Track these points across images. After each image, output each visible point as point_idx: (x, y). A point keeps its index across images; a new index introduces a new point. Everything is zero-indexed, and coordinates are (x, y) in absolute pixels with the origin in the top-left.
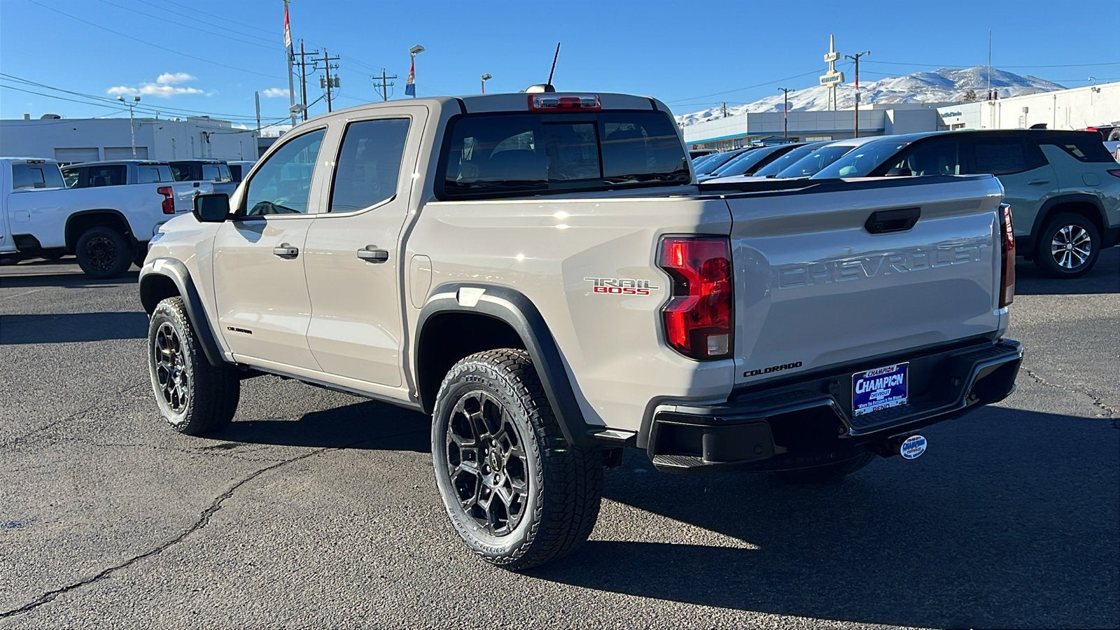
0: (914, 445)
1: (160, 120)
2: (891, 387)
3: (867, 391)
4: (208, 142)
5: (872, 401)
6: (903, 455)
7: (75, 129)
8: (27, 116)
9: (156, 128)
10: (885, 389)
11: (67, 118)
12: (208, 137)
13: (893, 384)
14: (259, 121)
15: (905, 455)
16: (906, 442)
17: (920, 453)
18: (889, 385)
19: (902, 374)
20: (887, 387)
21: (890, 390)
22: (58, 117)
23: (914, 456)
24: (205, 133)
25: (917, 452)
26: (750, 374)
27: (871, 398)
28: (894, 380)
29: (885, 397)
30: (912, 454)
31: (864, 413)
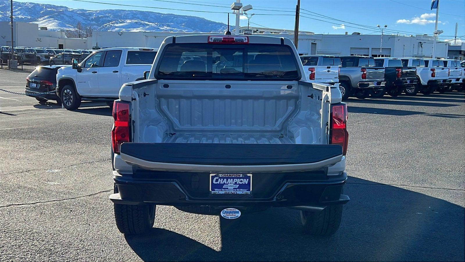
0: (230, 212)
1: (398, 36)
3: (221, 183)
4: (422, 47)
5: (225, 188)
6: (222, 216)
7: (360, 39)
8: (346, 33)
9: (396, 39)
10: (234, 184)
11: (364, 34)
12: (422, 45)
13: (240, 183)
14: (456, 37)
15: (224, 216)
16: (225, 210)
17: (235, 217)
18: (238, 183)
19: (248, 180)
20: (236, 183)
21: (238, 185)
22: (359, 34)
23: (230, 218)
24: (420, 42)
25: (233, 216)
27: (223, 187)
28: (241, 181)
29: (234, 188)
30: (229, 216)
31: (218, 193)
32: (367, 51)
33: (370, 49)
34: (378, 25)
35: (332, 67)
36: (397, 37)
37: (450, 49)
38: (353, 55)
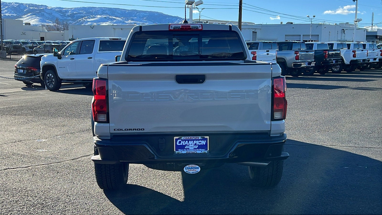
0: (192, 168)
1: (325, 24)
2: (198, 145)
3: (183, 144)
4: (344, 33)
5: (186, 149)
6: (185, 171)
7: (293, 28)
8: (282, 23)
9: (323, 27)
10: (194, 145)
11: (296, 24)
12: (344, 31)
13: (199, 144)
14: (372, 25)
15: (186, 171)
16: (187, 166)
17: (196, 172)
18: (197, 144)
19: (205, 141)
21: (198, 146)
22: (292, 23)
23: (192, 173)
24: (343, 29)
25: (194, 172)
26: (117, 130)
27: (185, 148)
28: (200, 143)
29: (194, 149)
30: (191, 172)
31: (181, 153)
32: (299, 37)
33: (302, 36)
34: (307, 16)
35: (271, 51)
36: (323, 25)
37: (367, 35)
38: (287, 41)
